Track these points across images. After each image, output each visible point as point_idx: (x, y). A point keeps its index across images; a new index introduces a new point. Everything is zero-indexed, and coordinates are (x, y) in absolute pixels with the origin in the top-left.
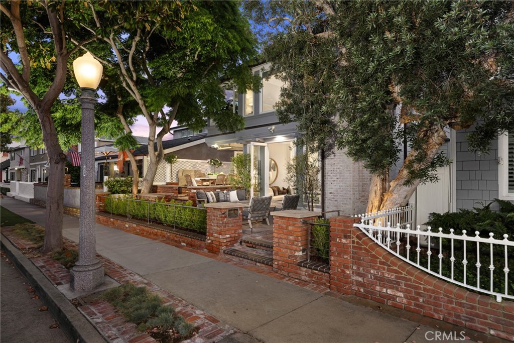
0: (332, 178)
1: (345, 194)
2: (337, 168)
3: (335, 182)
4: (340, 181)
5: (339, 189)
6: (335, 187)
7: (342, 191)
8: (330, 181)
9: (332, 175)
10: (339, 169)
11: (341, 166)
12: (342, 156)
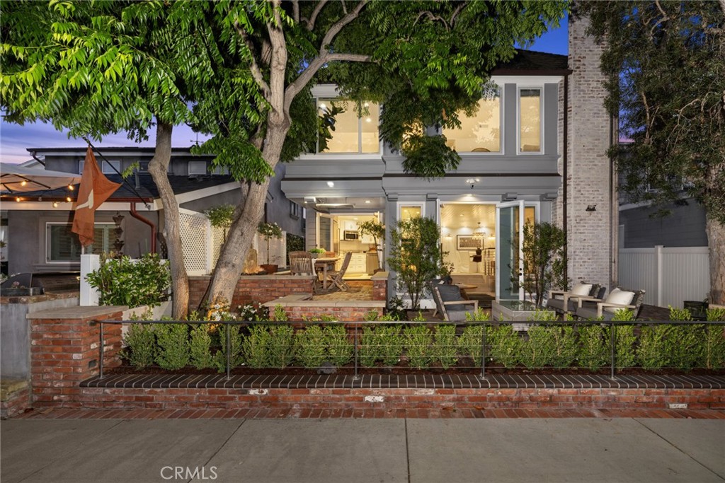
0: (581, 259)
1: (600, 278)
2: (588, 246)
3: (586, 264)
4: (592, 262)
5: (592, 272)
6: (586, 270)
7: (596, 275)
8: (578, 262)
9: (581, 254)
10: (591, 246)
11: (594, 243)
12: (595, 230)
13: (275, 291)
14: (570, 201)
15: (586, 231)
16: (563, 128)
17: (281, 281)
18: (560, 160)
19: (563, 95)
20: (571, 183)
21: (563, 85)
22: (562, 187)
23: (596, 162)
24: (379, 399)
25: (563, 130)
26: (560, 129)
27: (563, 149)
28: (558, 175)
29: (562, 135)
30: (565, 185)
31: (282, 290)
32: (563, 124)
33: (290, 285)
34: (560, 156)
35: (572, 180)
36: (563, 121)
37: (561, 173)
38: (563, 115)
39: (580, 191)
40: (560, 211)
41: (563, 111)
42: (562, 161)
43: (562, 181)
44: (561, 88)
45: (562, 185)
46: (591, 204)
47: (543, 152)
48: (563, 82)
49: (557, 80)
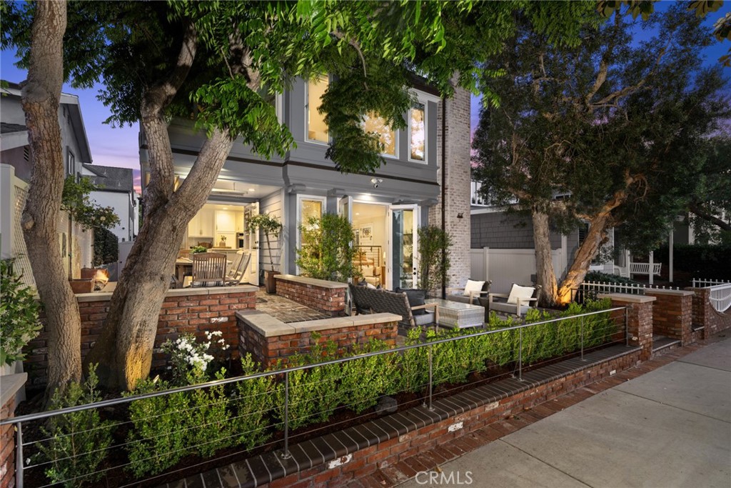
0: (454, 259)
1: (466, 275)
3: (457, 263)
4: (461, 262)
5: (461, 269)
6: (457, 268)
7: (463, 272)
8: (452, 261)
12: (463, 234)
13: (205, 310)
14: (448, 208)
15: (457, 235)
16: (441, 143)
17: (214, 296)
18: (439, 171)
19: (441, 114)
20: (448, 192)
21: (441, 106)
22: (441, 196)
23: (463, 177)
24: (460, 426)
25: (441, 145)
26: (439, 144)
27: (441, 161)
28: (437, 184)
29: (441, 149)
30: (444, 194)
31: (216, 309)
32: (441, 140)
33: (228, 301)
34: (439, 168)
35: (449, 190)
36: (441, 137)
37: (440, 182)
38: (441, 132)
39: (453, 200)
40: (439, 216)
41: (441, 128)
42: (441, 173)
43: (441, 190)
44: (439, 107)
45: (441, 193)
46: (460, 212)
47: (426, 162)
48: (441, 103)
49: (437, 100)
